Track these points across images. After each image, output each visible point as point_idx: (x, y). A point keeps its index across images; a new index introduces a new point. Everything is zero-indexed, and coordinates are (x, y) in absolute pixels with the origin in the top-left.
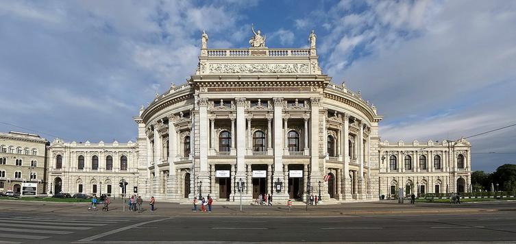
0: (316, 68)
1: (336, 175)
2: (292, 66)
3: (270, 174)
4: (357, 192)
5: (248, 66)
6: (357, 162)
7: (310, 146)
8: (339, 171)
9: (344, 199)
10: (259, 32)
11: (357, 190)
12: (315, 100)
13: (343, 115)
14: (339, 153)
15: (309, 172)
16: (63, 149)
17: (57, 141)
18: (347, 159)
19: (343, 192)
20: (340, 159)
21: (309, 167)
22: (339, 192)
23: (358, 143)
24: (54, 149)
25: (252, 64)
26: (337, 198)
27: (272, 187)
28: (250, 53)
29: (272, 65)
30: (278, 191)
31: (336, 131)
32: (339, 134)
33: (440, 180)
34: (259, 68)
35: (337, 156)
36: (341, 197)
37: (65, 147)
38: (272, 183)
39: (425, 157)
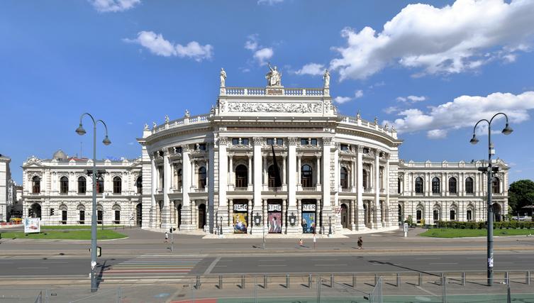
0: (329, 109)
1: (350, 206)
2: (306, 105)
3: (285, 207)
4: (372, 222)
5: (265, 105)
6: (373, 192)
7: (322, 182)
8: (353, 202)
9: (357, 229)
10: (276, 68)
11: (372, 219)
12: (327, 139)
13: (356, 147)
14: (353, 184)
15: (322, 206)
16: (41, 170)
17: (33, 159)
18: (361, 190)
19: (356, 222)
20: (354, 190)
21: (322, 201)
22: (353, 223)
23: (374, 171)
24: (28, 170)
25: (268, 104)
26: (351, 228)
27: (286, 220)
28: (267, 92)
29: (287, 105)
30: (292, 225)
31: (350, 163)
32: (353, 166)
33: (472, 205)
34: (276, 107)
35: (351, 187)
36: (354, 228)
37: (45, 168)
38: (287, 216)
39: (455, 180)
